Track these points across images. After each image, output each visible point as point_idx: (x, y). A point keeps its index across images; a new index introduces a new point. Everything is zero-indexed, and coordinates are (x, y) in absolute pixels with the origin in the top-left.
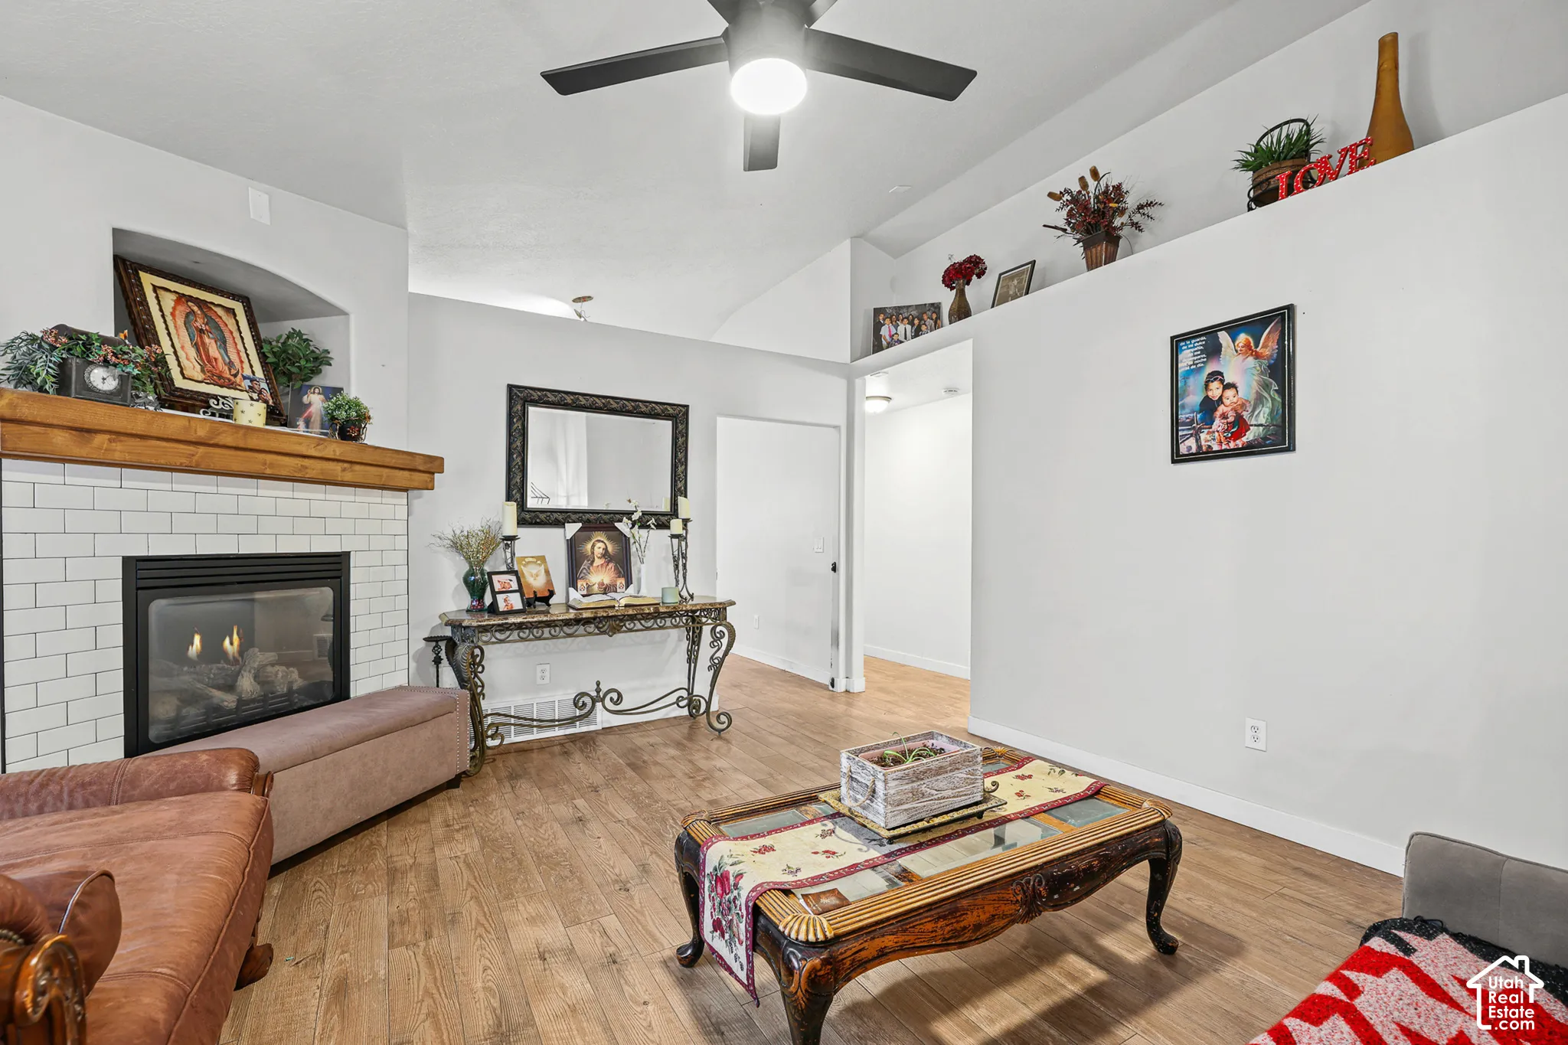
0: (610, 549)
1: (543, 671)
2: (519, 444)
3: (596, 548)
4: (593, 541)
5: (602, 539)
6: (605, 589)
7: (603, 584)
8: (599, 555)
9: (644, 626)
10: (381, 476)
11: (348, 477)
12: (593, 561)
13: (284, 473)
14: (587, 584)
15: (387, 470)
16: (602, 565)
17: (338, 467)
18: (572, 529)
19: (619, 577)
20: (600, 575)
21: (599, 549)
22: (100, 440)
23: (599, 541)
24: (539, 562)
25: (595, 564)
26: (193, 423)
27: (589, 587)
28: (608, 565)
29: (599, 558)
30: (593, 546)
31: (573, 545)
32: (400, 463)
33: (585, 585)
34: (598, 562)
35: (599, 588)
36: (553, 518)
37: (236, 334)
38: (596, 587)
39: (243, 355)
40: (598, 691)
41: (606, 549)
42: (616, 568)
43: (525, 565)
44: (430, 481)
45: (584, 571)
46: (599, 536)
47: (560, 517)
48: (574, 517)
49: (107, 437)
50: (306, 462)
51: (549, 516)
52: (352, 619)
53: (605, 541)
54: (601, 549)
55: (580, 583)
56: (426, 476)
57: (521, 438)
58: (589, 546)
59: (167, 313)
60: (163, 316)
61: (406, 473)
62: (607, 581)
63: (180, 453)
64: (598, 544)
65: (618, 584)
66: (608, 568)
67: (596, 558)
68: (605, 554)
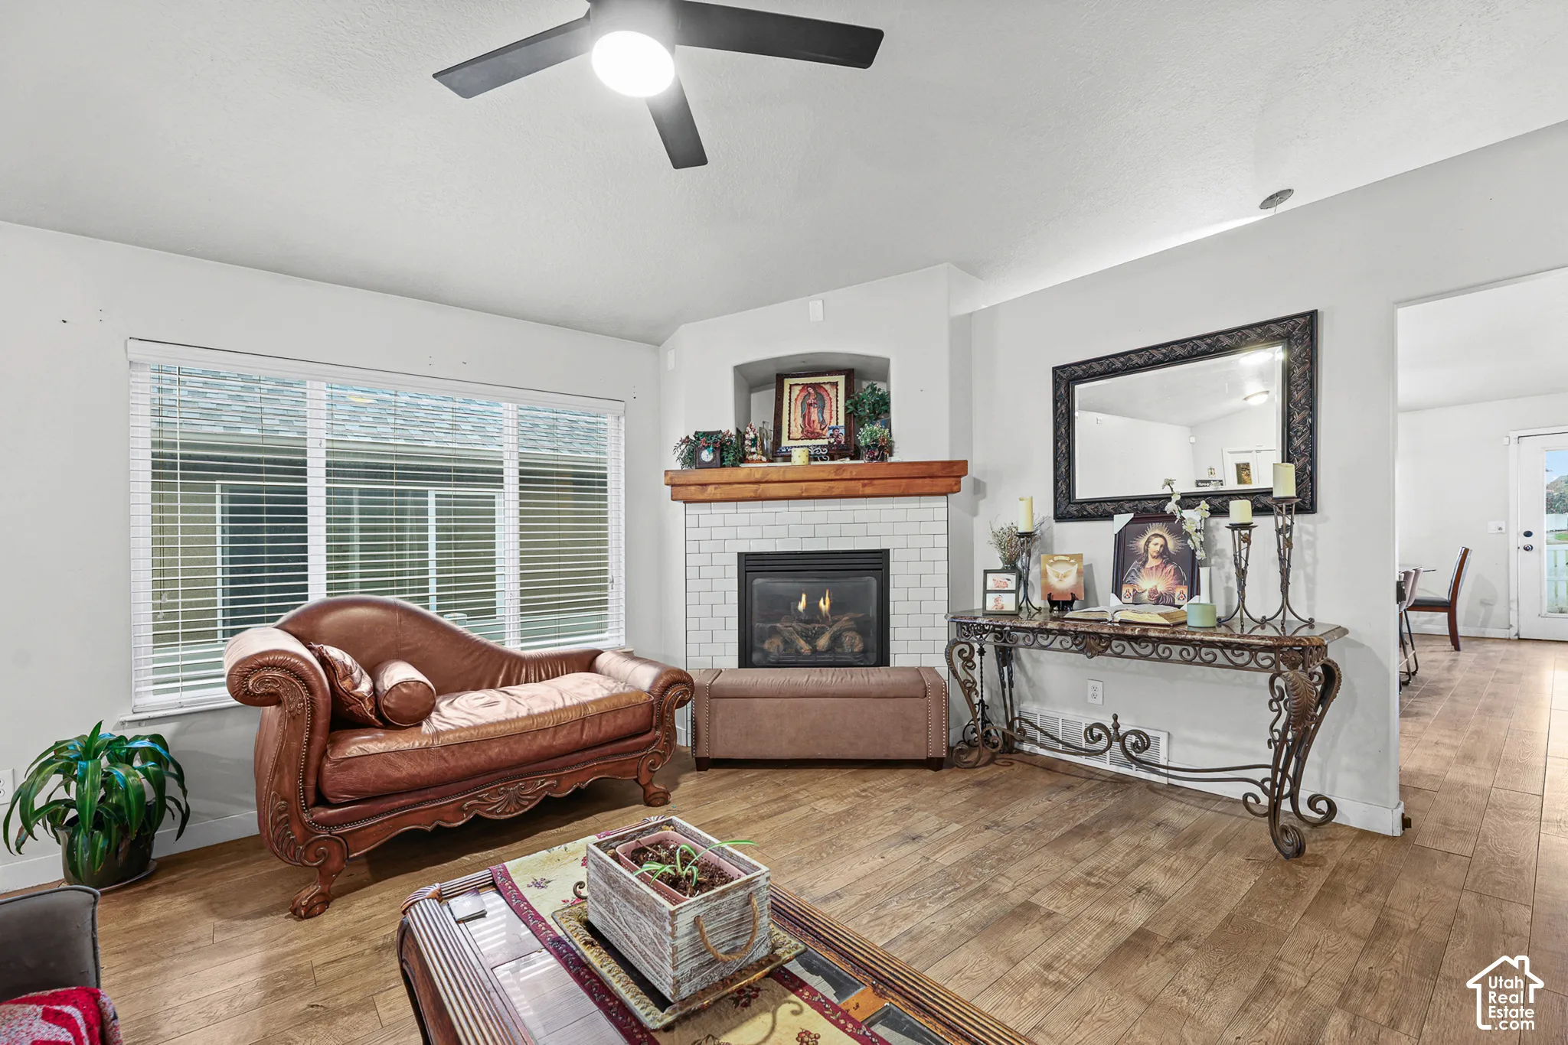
0: (1171, 546)
1: (1095, 688)
2: (1063, 430)
3: (1151, 545)
4: (1147, 536)
5: (1161, 533)
6: (1158, 599)
7: (1155, 592)
8: (1155, 554)
9: (1136, 652)
10: (900, 486)
11: (868, 490)
12: (1146, 562)
13: (816, 494)
14: (1134, 590)
15: (904, 481)
16: (1157, 567)
17: (859, 484)
18: (1122, 520)
19: (1180, 584)
20: (1151, 580)
21: (1155, 547)
22: (711, 489)
23: (1156, 535)
24: (1072, 561)
25: (1147, 566)
26: (753, 470)
27: (1136, 594)
28: (1165, 567)
29: (1154, 557)
30: (1148, 542)
31: (1122, 541)
32: (915, 472)
33: (1131, 591)
34: (1152, 563)
35: (1150, 596)
36: (1099, 510)
37: (834, 400)
38: (1145, 596)
39: (834, 413)
40: (1116, 727)
41: (1165, 546)
42: (1177, 572)
43: (1051, 565)
44: (956, 484)
45: (1133, 574)
46: (1155, 529)
47: (1109, 507)
48: (1127, 506)
49: (714, 486)
50: (832, 484)
51: (1097, 507)
52: (891, 604)
53: (1165, 535)
54: (1159, 546)
55: (1126, 589)
56: (951, 481)
57: (1066, 422)
58: (1142, 542)
59: (793, 400)
60: (790, 399)
61: (927, 481)
62: (1161, 589)
63: (749, 490)
64: (1154, 539)
65: (1177, 594)
66: (1165, 571)
67: (1150, 557)
68: (1164, 554)
